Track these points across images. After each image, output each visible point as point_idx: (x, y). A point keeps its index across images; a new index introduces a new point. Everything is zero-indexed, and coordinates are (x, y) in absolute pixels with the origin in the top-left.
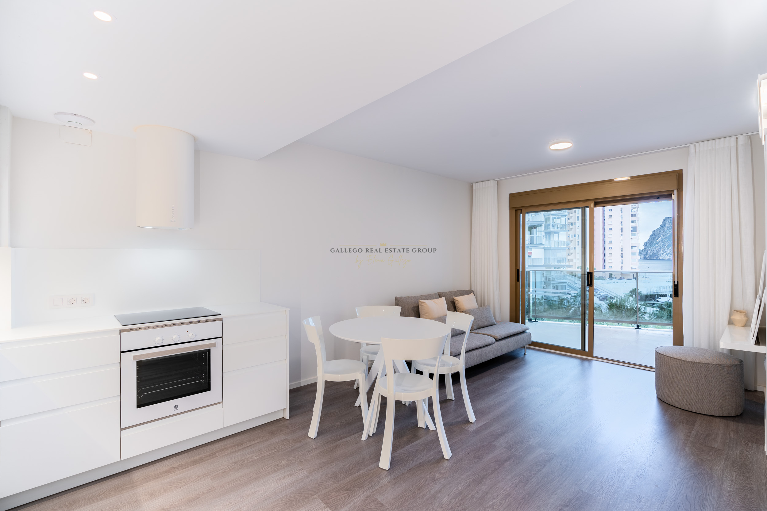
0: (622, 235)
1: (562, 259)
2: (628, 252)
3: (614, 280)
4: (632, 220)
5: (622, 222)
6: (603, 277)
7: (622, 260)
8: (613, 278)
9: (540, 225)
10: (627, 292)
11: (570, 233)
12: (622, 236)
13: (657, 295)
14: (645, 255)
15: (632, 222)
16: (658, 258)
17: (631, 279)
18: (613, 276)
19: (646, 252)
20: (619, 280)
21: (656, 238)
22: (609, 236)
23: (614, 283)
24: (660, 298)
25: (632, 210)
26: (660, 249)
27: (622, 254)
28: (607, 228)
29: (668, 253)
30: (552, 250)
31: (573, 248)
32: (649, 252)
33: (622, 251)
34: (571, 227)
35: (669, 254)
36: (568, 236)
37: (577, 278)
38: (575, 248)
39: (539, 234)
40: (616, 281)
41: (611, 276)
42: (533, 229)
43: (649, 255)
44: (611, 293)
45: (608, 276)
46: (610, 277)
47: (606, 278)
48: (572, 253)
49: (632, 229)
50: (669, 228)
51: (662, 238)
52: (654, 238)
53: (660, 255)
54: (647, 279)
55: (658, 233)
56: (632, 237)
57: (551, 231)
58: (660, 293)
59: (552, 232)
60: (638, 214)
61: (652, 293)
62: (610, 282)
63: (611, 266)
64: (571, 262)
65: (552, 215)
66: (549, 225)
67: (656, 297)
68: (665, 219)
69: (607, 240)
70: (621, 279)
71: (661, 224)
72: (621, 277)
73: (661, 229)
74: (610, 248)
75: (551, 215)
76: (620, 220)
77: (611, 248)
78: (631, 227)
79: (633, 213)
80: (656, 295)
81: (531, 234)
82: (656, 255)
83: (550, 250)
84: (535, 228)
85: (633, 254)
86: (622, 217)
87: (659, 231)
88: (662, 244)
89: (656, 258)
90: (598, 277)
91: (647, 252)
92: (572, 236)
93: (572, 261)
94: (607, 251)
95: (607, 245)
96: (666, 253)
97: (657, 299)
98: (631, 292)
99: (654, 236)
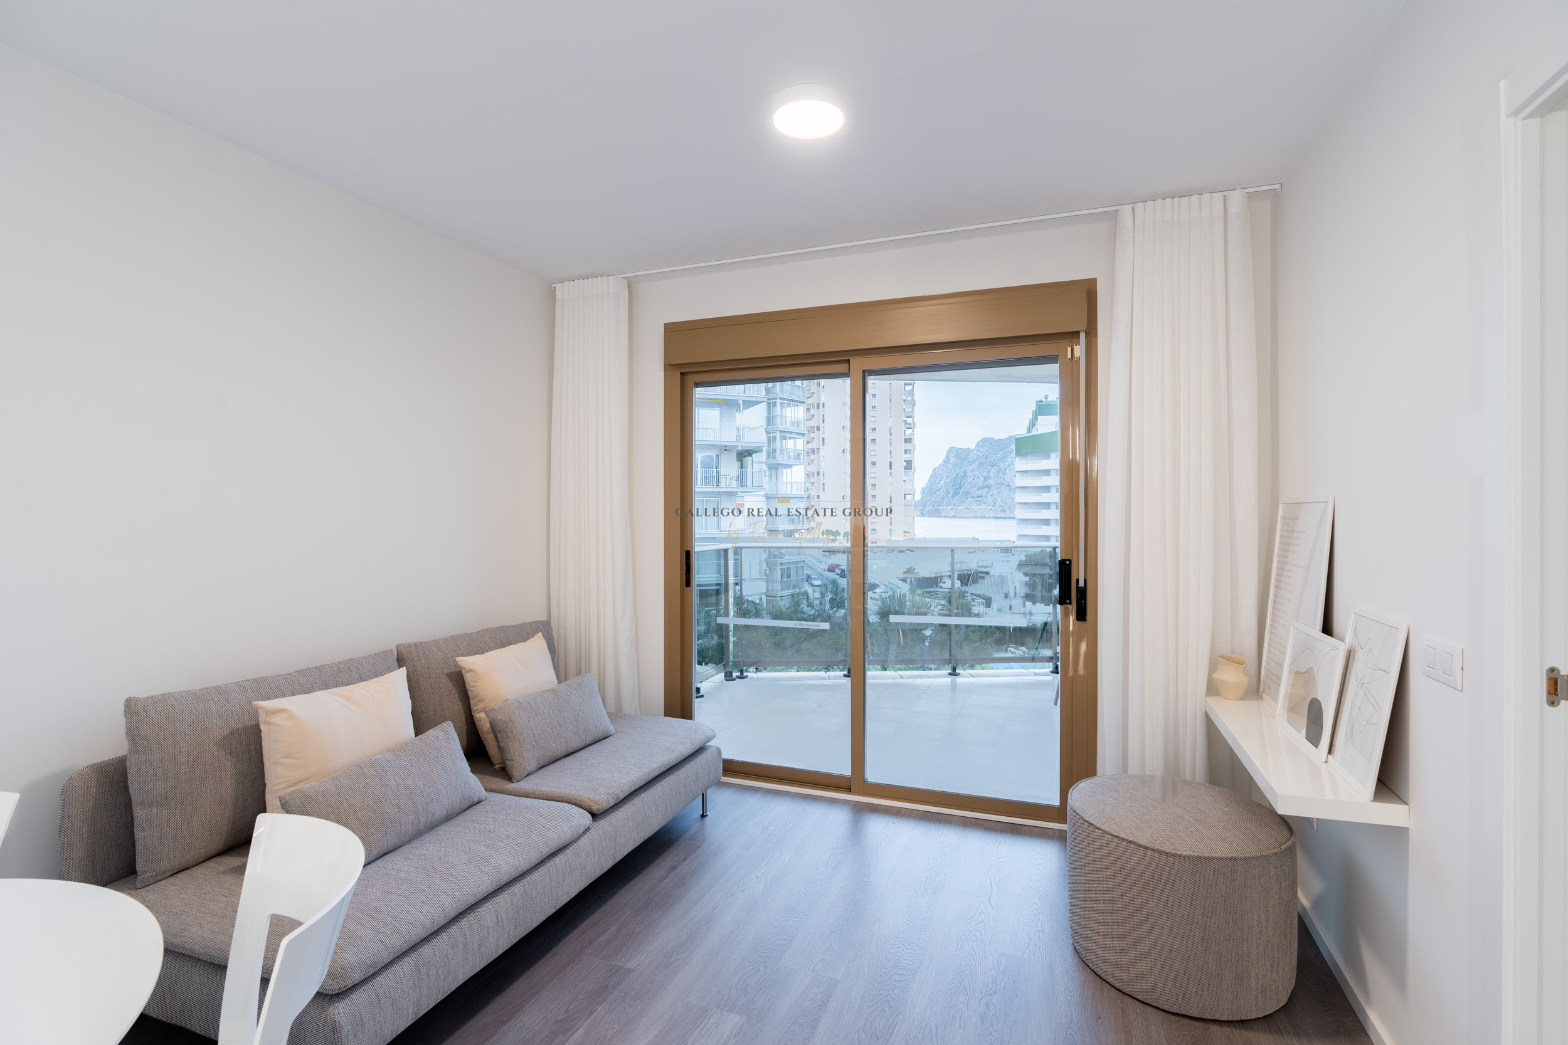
0: (891, 473)
4: (906, 449)
5: (891, 452)
9: (757, 450)
10: (899, 575)
11: (811, 469)
12: (891, 475)
13: (940, 577)
14: (922, 509)
15: (906, 451)
16: (940, 514)
19: (924, 503)
21: (937, 482)
22: (871, 476)
24: (944, 583)
25: (905, 431)
26: (943, 498)
28: (869, 460)
32: (928, 503)
34: (812, 457)
36: (808, 475)
39: (756, 468)
42: (746, 457)
43: (928, 509)
49: (905, 464)
51: (945, 482)
55: (940, 473)
56: (906, 478)
71: (944, 457)
73: (943, 467)
76: (889, 449)
78: (905, 461)
79: (906, 437)
81: (742, 468)
82: (937, 509)
84: (749, 457)
85: (907, 507)
86: (891, 444)
87: (940, 470)
88: (945, 491)
89: (937, 514)
91: (926, 503)
96: (950, 506)
97: (941, 584)
98: (904, 574)
99: (935, 476)
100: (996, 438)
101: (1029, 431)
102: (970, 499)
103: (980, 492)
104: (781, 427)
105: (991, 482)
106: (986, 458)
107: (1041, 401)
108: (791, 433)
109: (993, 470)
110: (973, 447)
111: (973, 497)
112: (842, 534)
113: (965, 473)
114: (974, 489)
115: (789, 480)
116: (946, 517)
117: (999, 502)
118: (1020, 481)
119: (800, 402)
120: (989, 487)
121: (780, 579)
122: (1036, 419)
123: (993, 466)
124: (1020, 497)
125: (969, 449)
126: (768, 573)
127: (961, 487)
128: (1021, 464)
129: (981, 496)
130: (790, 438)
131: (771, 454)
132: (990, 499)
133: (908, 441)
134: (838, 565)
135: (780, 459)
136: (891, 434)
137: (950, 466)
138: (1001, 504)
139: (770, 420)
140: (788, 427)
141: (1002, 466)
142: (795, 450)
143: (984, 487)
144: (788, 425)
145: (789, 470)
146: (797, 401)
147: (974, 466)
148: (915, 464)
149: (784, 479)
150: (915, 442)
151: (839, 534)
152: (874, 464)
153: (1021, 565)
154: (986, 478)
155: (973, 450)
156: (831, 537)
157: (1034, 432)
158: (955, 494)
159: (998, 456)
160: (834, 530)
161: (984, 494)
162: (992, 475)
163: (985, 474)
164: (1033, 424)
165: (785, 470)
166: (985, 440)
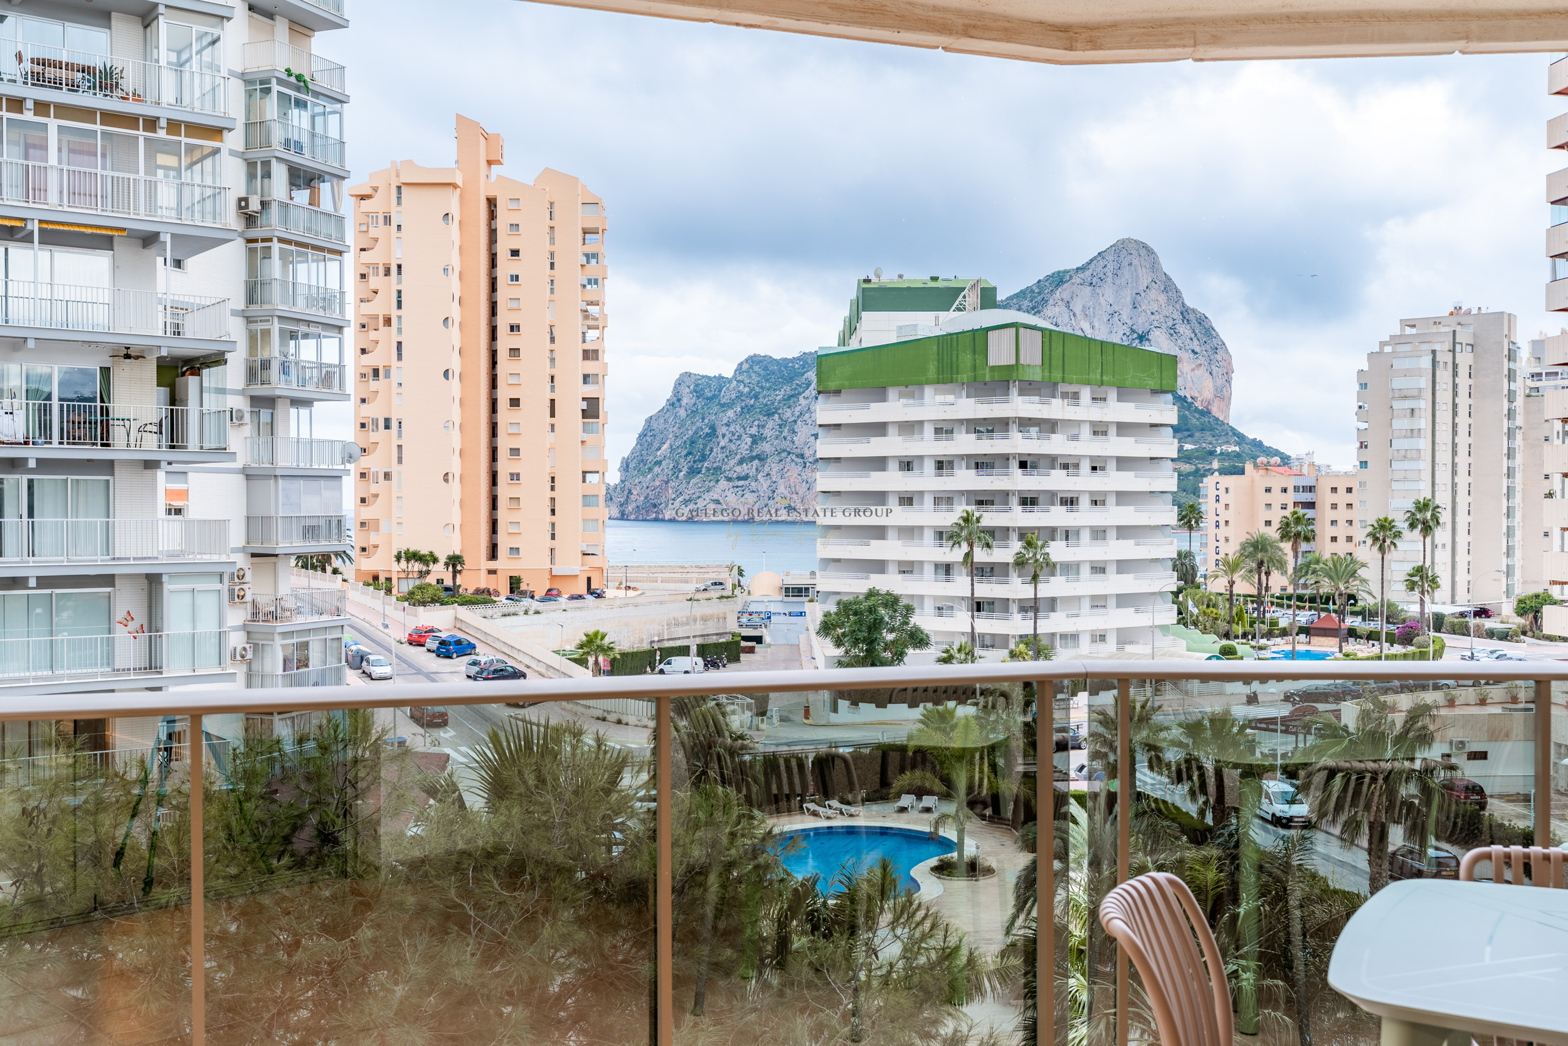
0: (553, 426)
1: (322, 522)
2: (570, 492)
3: (526, 602)
4: (586, 372)
5: (552, 378)
6: (488, 591)
7: (553, 525)
8: (523, 594)
9: (217, 359)
10: (568, 648)
11: (370, 411)
12: (553, 430)
13: (660, 649)
14: (621, 505)
15: (586, 378)
16: (661, 516)
17: (580, 597)
18: (523, 587)
19: (626, 493)
20: (542, 600)
21: (656, 445)
22: (510, 431)
23: (526, 613)
24: (669, 663)
25: (584, 333)
26: (667, 482)
27: (553, 500)
28: (503, 395)
29: (687, 498)
30: (280, 481)
31: (381, 476)
32: (635, 493)
33: (553, 488)
34: (374, 385)
35: (690, 500)
36: (363, 425)
37: (394, 598)
38: (387, 476)
39: (211, 403)
40: (535, 605)
41: (515, 584)
42: (183, 374)
43: (634, 505)
44: (515, 654)
45: (504, 589)
46: (512, 591)
47: (497, 593)
48: (376, 496)
49: (584, 405)
50: (693, 412)
51: (671, 446)
52: (650, 444)
53: (667, 506)
54: (631, 593)
55: (662, 427)
56: (586, 437)
57: (278, 393)
58: (667, 644)
59: (280, 397)
60: (604, 352)
61: (646, 646)
62: (512, 610)
63: (518, 549)
64: (372, 534)
65: (279, 317)
66: (266, 365)
67: (658, 658)
68: (678, 379)
69: (504, 443)
70: (551, 595)
71: (669, 394)
72: (549, 590)
73: (668, 415)
74: (512, 475)
75: (276, 320)
76: (549, 371)
77: (515, 477)
78: (584, 399)
79: (587, 347)
80: (658, 653)
81: (173, 401)
82: (655, 506)
83: (272, 481)
84: (192, 374)
85: (588, 500)
86: (553, 360)
87: (662, 421)
88: (671, 465)
89: (654, 515)
90: (471, 591)
91: (630, 492)
92: (375, 422)
93: (377, 530)
94: (504, 490)
95: (505, 467)
96: (681, 499)
97: (662, 666)
98: (581, 646)
99: (649, 436)
100: (777, 356)
101: (843, 342)
102: (723, 483)
103: (744, 469)
104: (283, 308)
105: (766, 447)
106: (756, 397)
107: (867, 281)
108: (308, 323)
109: (770, 424)
110: (729, 373)
111: (729, 479)
112: (443, 559)
113: (713, 428)
114: (732, 462)
115: (305, 434)
116: (672, 520)
117: (782, 489)
118: (826, 447)
119: (332, 251)
120: (761, 458)
121: (280, 671)
122: (859, 318)
123: (770, 414)
124: (826, 481)
125: (721, 377)
126: (249, 655)
127: (704, 458)
128: (827, 412)
129: (746, 478)
130: (306, 336)
131: (256, 371)
132: (764, 484)
133: (589, 355)
134: (432, 631)
135: (278, 385)
136: (552, 340)
137: (682, 413)
138: (786, 492)
139: (254, 291)
140: (300, 308)
141: (788, 414)
142: (320, 366)
143: (752, 459)
144: (301, 303)
145: (304, 412)
146: (321, 249)
147: (730, 413)
148: (605, 407)
149: (293, 434)
150: (607, 357)
151: (435, 560)
152: (515, 402)
153: (826, 628)
154: (756, 440)
155: (730, 381)
156: (417, 566)
157: (854, 345)
158: (693, 472)
159: (780, 395)
160: (424, 551)
161: (753, 472)
162: (767, 432)
163: (754, 431)
164: (851, 328)
165: (293, 411)
166: (754, 361)
